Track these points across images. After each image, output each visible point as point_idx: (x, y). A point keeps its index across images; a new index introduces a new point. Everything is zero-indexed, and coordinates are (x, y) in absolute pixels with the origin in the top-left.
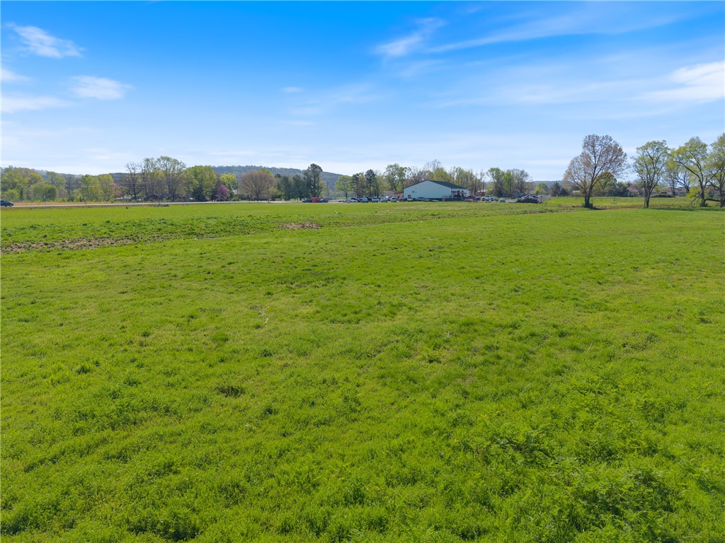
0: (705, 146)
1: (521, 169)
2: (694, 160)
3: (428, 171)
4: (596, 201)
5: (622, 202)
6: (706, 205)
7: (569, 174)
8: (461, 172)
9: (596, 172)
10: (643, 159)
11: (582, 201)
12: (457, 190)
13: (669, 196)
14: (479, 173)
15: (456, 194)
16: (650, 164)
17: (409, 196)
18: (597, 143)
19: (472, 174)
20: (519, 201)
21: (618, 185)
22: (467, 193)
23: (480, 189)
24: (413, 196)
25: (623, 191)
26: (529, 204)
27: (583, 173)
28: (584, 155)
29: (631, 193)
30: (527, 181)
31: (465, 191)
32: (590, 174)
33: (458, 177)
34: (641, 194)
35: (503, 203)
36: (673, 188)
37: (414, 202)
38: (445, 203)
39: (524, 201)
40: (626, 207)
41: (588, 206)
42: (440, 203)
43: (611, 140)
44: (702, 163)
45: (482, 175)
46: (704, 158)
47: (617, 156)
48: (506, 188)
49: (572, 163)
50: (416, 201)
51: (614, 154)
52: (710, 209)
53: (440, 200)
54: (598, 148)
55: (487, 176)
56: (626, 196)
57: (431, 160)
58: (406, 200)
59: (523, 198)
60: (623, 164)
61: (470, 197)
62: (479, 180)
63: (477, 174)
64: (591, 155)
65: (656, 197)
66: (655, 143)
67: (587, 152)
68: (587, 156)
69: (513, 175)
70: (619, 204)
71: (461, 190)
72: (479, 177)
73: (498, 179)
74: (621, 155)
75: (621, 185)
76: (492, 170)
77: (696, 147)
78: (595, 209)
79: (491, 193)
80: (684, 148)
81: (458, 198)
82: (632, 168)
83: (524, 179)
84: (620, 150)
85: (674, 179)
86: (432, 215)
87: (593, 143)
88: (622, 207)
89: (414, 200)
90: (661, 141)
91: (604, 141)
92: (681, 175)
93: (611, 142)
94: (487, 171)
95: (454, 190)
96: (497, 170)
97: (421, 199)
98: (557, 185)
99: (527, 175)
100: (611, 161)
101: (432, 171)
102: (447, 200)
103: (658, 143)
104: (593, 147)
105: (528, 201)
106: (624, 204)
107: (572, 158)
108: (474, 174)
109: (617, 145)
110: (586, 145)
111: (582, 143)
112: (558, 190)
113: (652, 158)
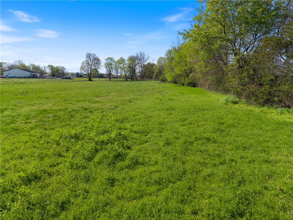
0: (125, 60)
1: (62, 66)
2: (122, 65)
3: (16, 65)
4: (93, 79)
5: (101, 79)
6: (127, 80)
7: (82, 68)
8: (34, 66)
9: (92, 68)
10: (107, 63)
11: (88, 79)
12: (33, 73)
13: (117, 78)
14: (43, 67)
15: (33, 75)
16: (109, 65)
17: (7, 76)
18: (91, 56)
19: (39, 68)
20: (63, 79)
21: (100, 74)
22: (39, 75)
23: (45, 74)
24: (9, 76)
25: (102, 76)
26: (67, 79)
27: (87, 67)
28: (86, 60)
29: (104, 77)
30: (65, 71)
31: (37, 74)
32: (90, 68)
33: (33, 68)
34: (108, 77)
35: (56, 79)
36: (117, 76)
37: (10, 79)
38: (28, 79)
39: (65, 79)
40: (103, 81)
41: (90, 80)
42: (25, 79)
43: (96, 55)
44: (125, 66)
45: (45, 68)
46: (125, 64)
47: (98, 61)
48: (56, 73)
49: (83, 63)
50: (11, 78)
51: (97, 61)
52: (128, 81)
53: (25, 78)
54: (91, 58)
55: (47, 69)
56: (103, 78)
57: (17, 60)
58: (5, 77)
59: (64, 77)
60: (100, 65)
61: (40, 77)
62: (44, 70)
63: (42, 67)
64: (89, 60)
65: (112, 78)
66: (110, 58)
67: (87, 59)
68: (88, 61)
69: (59, 69)
70: (101, 80)
71: (35, 74)
72: (43, 69)
73: (52, 70)
74: (99, 61)
75: (101, 74)
76: (49, 66)
77: (122, 60)
78: (93, 81)
79: (50, 76)
80: (119, 61)
81: (34, 77)
82: (104, 67)
83: (64, 70)
84: (99, 59)
85: (117, 72)
86: (21, 83)
87: (89, 56)
88: (102, 81)
89: (10, 77)
90: (112, 57)
91: (93, 56)
92: (119, 71)
93: (96, 56)
94: (47, 66)
95: (31, 73)
96: (52, 66)
97: (14, 77)
98: (78, 73)
99: (65, 69)
100: (96, 63)
101: (18, 65)
102: (28, 78)
103: (111, 58)
104: (90, 57)
105: (66, 78)
106: (103, 80)
107: (82, 62)
108: (41, 67)
109: (97, 58)
110: (87, 57)
111: (85, 56)
112: (78, 75)
113: (110, 63)
